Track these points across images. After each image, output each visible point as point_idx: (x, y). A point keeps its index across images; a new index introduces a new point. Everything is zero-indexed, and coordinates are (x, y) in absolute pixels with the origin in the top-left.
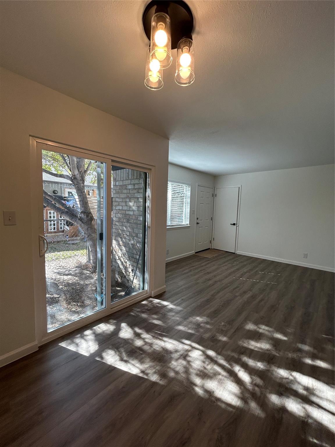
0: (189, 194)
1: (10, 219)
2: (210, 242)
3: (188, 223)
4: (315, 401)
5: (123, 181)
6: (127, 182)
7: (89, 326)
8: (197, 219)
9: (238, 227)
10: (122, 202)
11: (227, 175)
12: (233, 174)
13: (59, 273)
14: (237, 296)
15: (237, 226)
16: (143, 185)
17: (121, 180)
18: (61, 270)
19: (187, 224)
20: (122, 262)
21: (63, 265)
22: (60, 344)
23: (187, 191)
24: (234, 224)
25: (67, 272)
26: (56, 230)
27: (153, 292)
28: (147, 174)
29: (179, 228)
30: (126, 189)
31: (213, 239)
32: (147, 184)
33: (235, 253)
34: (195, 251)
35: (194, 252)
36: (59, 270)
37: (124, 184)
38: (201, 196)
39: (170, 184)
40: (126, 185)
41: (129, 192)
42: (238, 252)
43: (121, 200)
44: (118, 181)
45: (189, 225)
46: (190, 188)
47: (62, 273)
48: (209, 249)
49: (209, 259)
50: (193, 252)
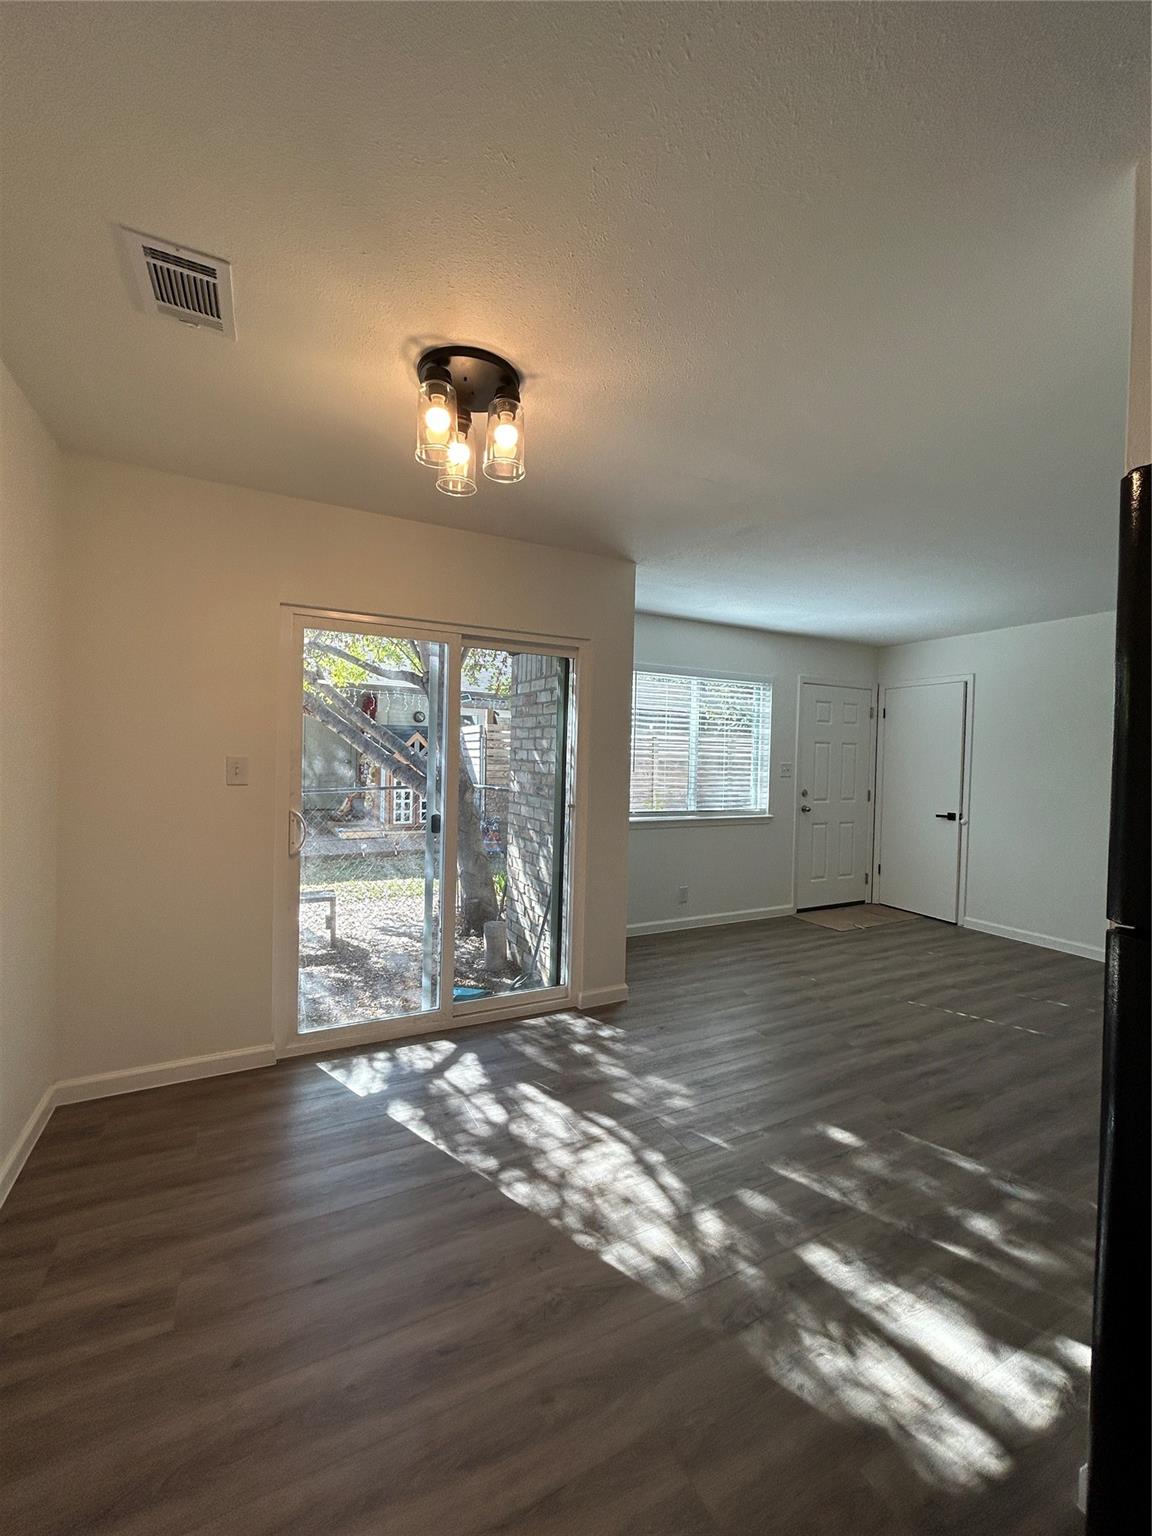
0: (767, 709)
1: (236, 774)
2: (867, 878)
3: (766, 806)
4: (886, 1326)
5: (530, 682)
6: (539, 684)
7: (391, 1043)
8: (804, 794)
9: (964, 828)
10: (528, 738)
11: (916, 641)
12: (938, 636)
13: (384, 930)
14: (851, 1047)
15: (961, 825)
16: (558, 692)
17: (526, 682)
18: (392, 924)
19: (763, 811)
20: (526, 908)
21: (400, 912)
22: (318, 1064)
23: (761, 702)
24: (951, 817)
25: (404, 928)
26: (410, 822)
27: (580, 996)
28: (571, 660)
29: (727, 823)
30: (536, 703)
31: (876, 869)
32: (570, 689)
33: (956, 924)
34: (795, 904)
35: (791, 905)
36: (389, 922)
37: (533, 689)
38: (818, 719)
39: (695, 682)
40: (535, 692)
41: (541, 712)
42: (969, 921)
43: (525, 735)
44: (521, 682)
45: (767, 815)
46: (769, 693)
47: (390, 931)
48: (863, 902)
49: (836, 933)
50: (788, 908)
